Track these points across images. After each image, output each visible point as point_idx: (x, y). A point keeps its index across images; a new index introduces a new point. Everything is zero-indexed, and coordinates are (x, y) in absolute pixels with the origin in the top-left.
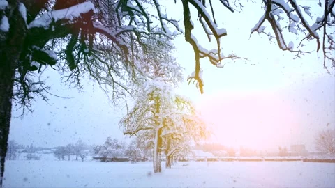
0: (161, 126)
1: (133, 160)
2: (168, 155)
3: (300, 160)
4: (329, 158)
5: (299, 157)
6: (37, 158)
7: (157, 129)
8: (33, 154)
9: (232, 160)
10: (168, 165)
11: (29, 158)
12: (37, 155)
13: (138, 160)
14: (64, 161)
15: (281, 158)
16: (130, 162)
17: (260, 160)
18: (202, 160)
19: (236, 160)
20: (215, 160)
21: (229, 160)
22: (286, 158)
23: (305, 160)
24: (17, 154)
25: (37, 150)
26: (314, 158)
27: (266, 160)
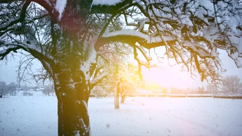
0: (119, 81)
1: (98, 96)
2: (122, 95)
3: (211, 96)
4: (230, 96)
5: (211, 95)
6: (30, 95)
7: (117, 83)
8: (28, 92)
9: (165, 96)
10: (122, 102)
11: (25, 94)
12: (31, 92)
13: (101, 96)
14: (49, 97)
15: (199, 95)
16: (96, 98)
17: (184, 97)
18: (144, 96)
19: (168, 96)
20: (153, 96)
21: (162, 96)
22: (203, 95)
23: (215, 97)
24: (17, 91)
25: (30, 88)
26: (221, 96)
27: (188, 96)
